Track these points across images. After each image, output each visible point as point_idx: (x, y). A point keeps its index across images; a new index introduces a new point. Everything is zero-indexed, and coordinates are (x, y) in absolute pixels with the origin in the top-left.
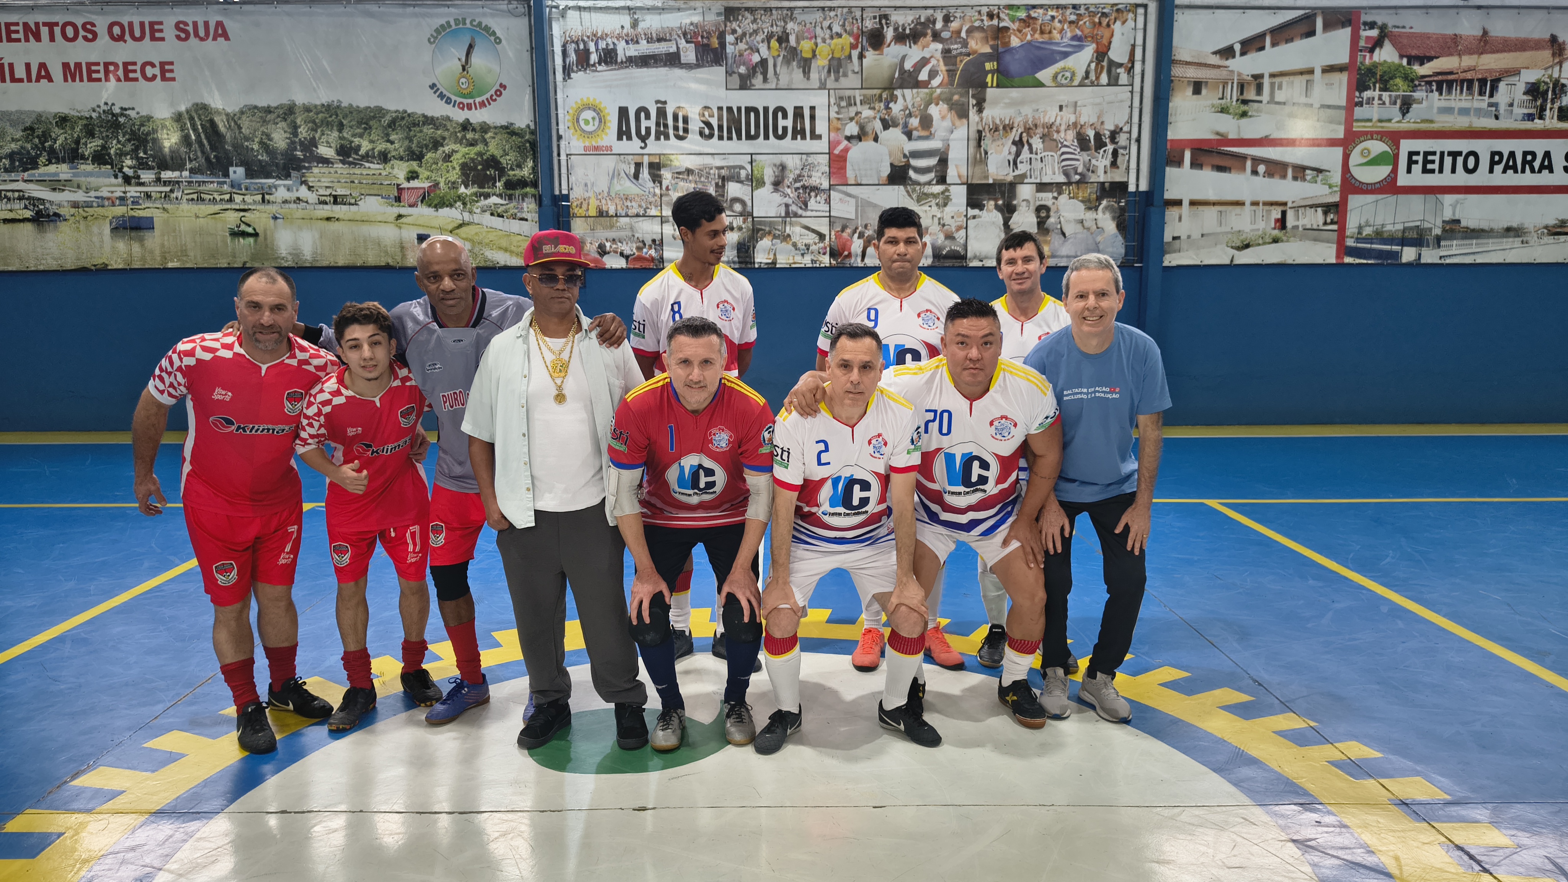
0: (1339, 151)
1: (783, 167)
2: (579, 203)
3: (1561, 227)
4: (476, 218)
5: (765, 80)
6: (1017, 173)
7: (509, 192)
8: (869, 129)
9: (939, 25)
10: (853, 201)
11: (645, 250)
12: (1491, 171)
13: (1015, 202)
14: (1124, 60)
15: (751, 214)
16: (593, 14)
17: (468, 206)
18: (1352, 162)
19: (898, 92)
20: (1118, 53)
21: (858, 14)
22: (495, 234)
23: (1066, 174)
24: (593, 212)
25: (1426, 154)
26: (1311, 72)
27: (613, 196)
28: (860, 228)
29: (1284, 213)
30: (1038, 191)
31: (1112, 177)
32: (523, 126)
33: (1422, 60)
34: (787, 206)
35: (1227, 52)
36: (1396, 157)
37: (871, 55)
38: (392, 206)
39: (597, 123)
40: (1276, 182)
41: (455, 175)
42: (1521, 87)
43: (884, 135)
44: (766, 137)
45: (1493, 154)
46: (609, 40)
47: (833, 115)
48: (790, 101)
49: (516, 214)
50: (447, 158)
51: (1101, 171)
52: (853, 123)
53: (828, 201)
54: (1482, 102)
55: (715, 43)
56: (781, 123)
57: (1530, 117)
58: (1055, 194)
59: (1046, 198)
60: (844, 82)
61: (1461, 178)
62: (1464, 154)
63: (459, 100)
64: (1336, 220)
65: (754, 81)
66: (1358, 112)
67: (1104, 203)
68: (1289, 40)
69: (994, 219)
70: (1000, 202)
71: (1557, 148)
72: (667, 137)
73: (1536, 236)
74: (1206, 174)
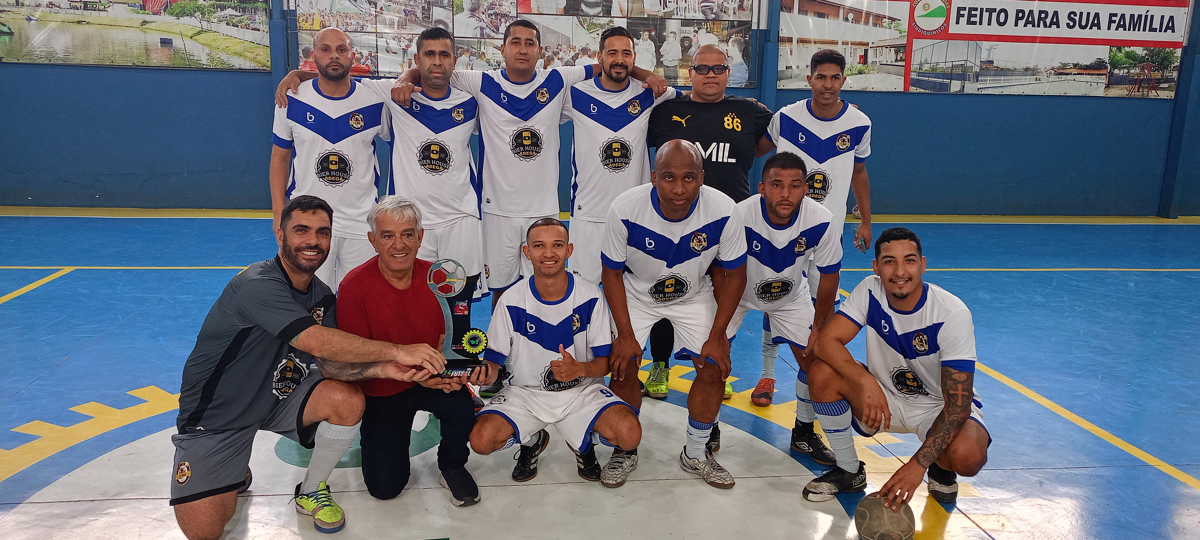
0: (907, 5)
2: (305, 18)
3: (1063, 69)
4: (214, 27)
6: (666, 10)
7: (243, 5)
11: (362, 61)
12: (1016, 25)
13: (664, 34)
15: (452, 35)
17: (207, 16)
18: (916, 14)
22: (230, 41)
23: (704, 13)
24: (316, 26)
25: (971, 9)
27: (335, 13)
29: (866, 51)
30: (683, 25)
31: (739, 17)
34: (482, 29)
36: (949, 10)
38: (138, 13)
40: (861, 26)
45: (1018, 11)
49: (249, 25)
51: (731, 12)
58: (696, 29)
59: (689, 31)
61: (995, 29)
62: (997, 11)
64: (904, 58)
67: (734, 36)
69: (648, 47)
70: (653, 33)
71: (1063, 9)
73: (1046, 75)
74: (811, 20)
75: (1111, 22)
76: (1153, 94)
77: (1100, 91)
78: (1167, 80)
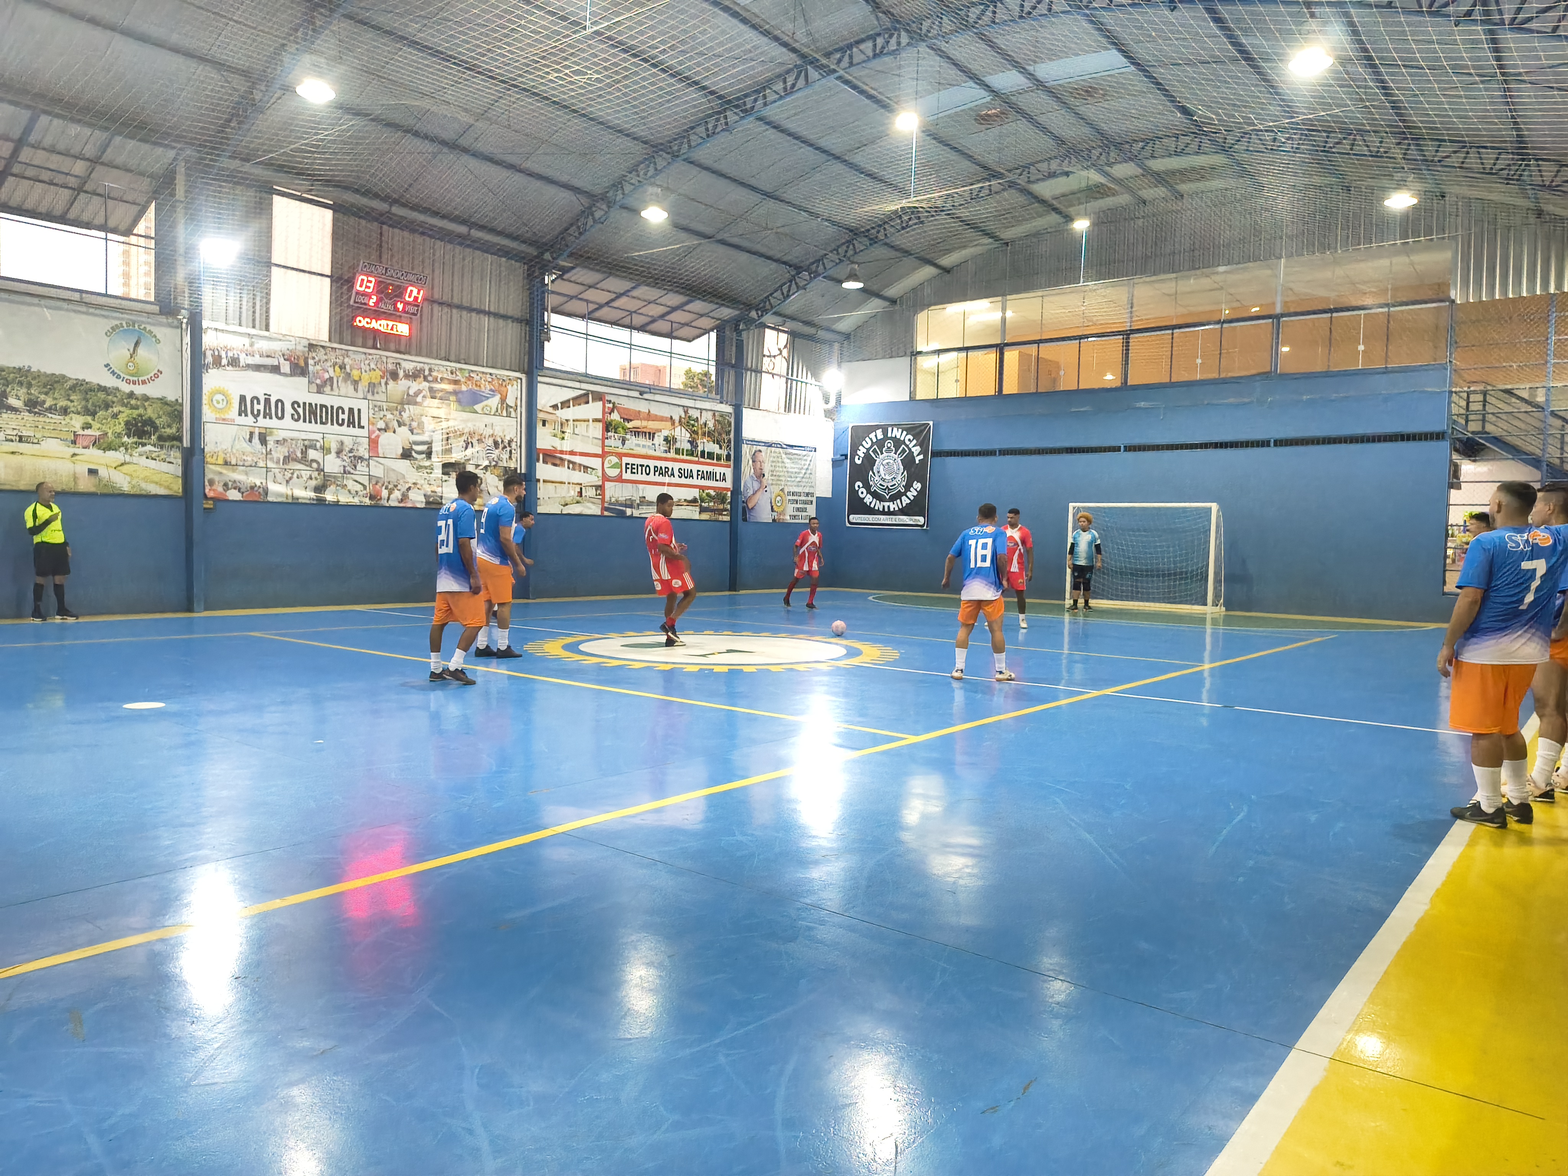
0: (600, 459)
1: (342, 443)
2: (212, 454)
4: (135, 460)
5: (332, 389)
6: (466, 458)
7: (161, 443)
8: (391, 426)
9: (427, 373)
10: (382, 467)
11: (255, 489)
12: (654, 474)
14: (513, 405)
15: (323, 470)
16: (225, 335)
17: (129, 451)
18: (605, 466)
19: (406, 407)
20: (510, 401)
21: (385, 360)
22: (148, 471)
23: (489, 460)
24: (220, 461)
25: (633, 464)
26: (588, 421)
27: (235, 452)
28: (386, 484)
29: (581, 489)
32: (173, 400)
33: (629, 421)
34: (344, 467)
35: (555, 407)
36: (621, 465)
37: (391, 383)
38: (69, 446)
39: (225, 403)
40: (577, 473)
41: (120, 428)
42: (662, 438)
43: (398, 430)
44: (332, 424)
45: (655, 467)
46: (235, 352)
47: (371, 415)
48: (346, 404)
49: (165, 459)
50: (115, 416)
51: (505, 461)
52: (382, 422)
53: (368, 466)
54: (650, 443)
55: (302, 363)
56: (341, 416)
57: (666, 451)
59: (480, 473)
60: (377, 397)
61: (644, 477)
62: (645, 466)
63: (127, 377)
64: (601, 493)
65: (325, 389)
66: (607, 442)
68: (580, 404)
71: (676, 466)
72: (271, 418)
74: (549, 467)
75: (698, 475)
76: (721, 518)
77: (696, 516)
78: (726, 510)
